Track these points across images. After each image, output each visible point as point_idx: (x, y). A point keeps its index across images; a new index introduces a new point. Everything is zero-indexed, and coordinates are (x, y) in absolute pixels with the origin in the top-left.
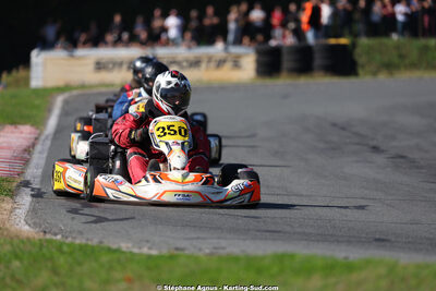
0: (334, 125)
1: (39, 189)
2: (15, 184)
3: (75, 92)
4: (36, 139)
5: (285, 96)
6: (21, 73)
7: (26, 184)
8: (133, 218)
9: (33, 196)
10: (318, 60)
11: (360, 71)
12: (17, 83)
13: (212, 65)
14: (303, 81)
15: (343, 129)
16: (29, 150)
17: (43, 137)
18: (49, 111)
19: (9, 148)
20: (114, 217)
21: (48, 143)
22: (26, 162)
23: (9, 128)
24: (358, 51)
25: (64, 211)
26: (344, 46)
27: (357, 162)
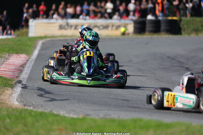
0: (169, 57)
1: (25, 84)
2: (14, 82)
3: (48, 39)
4: (27, 61)
5: (147, 44)
6: (24, 30)
7: (20, 82)
8: (69, 99)
9: (22, 88)
10: (163, 27)
11: (183, 32)
12: (22, 34)
13: (114, 28)
14: (156, 36)
15: (173, 59)
16: (23, 66)
17: (30, 60)
18: (35, 47)
19: (14, 65)
20: (60, 99)
21: (33, 63)
22: (21, 71)
23: (15, 55)
24: (182, 23)
25: (36, 95)
26: (176, 20)
27: (178, 75)
